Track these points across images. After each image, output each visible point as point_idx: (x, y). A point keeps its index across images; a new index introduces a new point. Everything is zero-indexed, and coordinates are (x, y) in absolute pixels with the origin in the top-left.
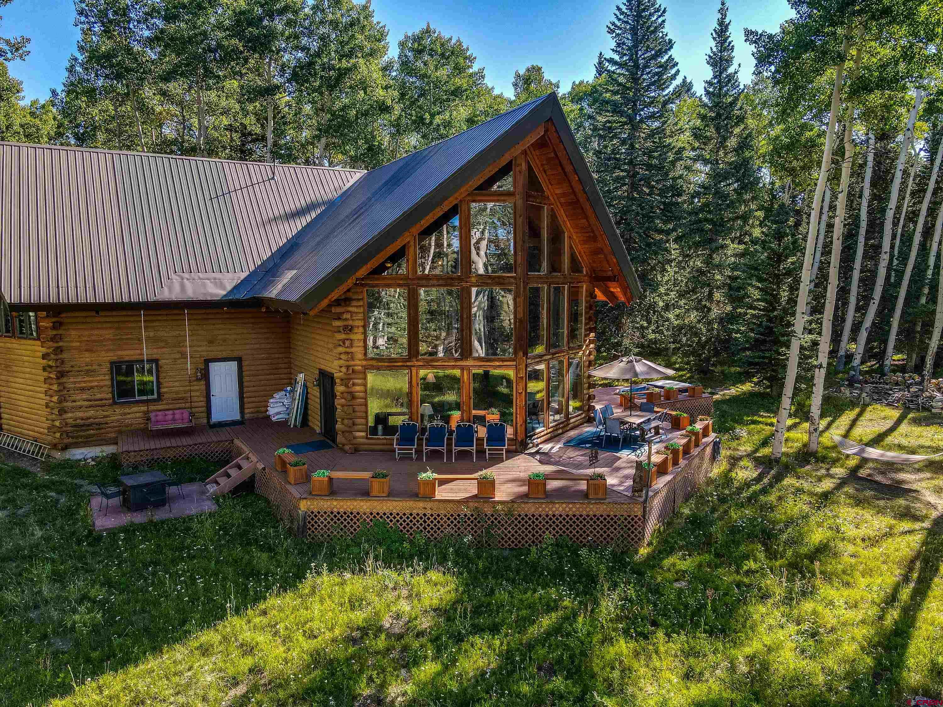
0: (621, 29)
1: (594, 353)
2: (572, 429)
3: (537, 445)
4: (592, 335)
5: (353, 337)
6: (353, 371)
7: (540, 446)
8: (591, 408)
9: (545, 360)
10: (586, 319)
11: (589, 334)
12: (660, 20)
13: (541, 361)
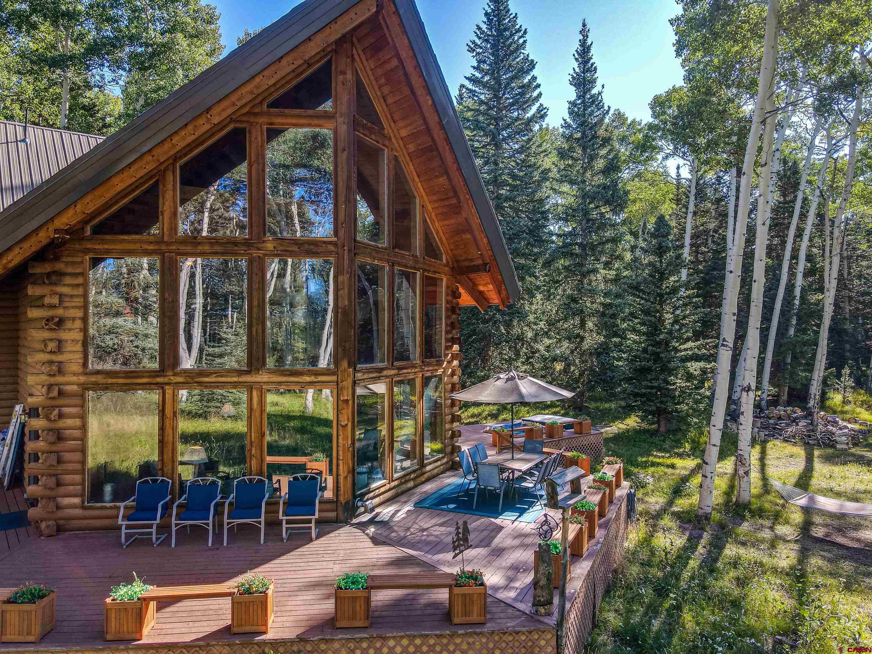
0: (481, 48)
1: (459, 372)
2: (428, 480)
3: (372, 510)
4: (456, 347)
5: (64, 335)
6: (61, 393)
7: (377, 510)
8: (456, 449)
9: (387, 377)
10: (447, 325)
11: (451, 347)
12: (521, 41)
13: (379, 378)
